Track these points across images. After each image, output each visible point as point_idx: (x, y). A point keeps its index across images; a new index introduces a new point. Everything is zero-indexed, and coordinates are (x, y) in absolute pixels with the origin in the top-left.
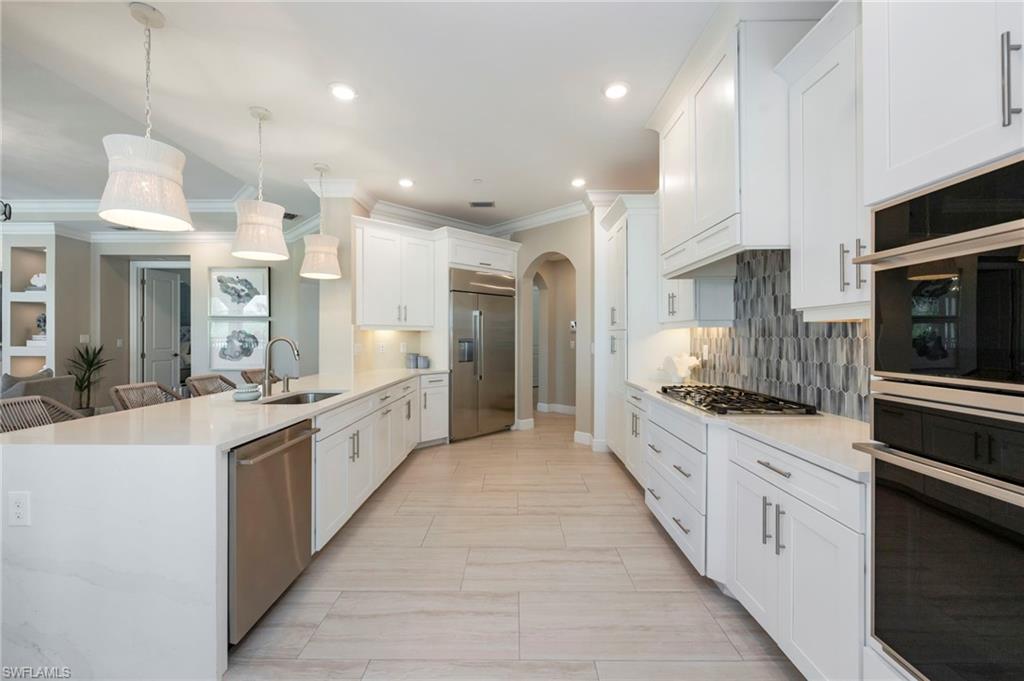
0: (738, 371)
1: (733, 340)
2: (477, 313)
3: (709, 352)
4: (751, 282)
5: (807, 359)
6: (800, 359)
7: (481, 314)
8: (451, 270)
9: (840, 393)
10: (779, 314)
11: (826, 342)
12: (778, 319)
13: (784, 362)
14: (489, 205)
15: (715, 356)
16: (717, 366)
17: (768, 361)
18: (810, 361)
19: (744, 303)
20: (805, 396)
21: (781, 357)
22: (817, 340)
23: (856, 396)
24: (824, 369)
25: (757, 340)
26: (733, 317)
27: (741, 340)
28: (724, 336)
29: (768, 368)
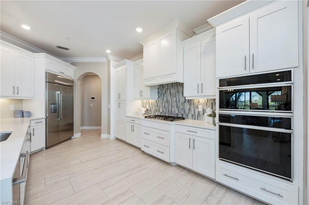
0: (159, 111)
1: (157, 103)
2: (59, 92)
3: (149, 106)
4: (163, 89)
5: (179, 107)
6: (177, 107)
7: (61, 93)
8: (46, 73)
9: (188, 114)
10: (172, 97)
11: (184, 104)
12: (171, 98)
13: (173, 108)
14: (67, 49)
15: (151, 107)
16: (152, 110)
17: (168, 108)
18: (180, 108)
19: (161, 94)
20: (179, 115)
21: (172, 107)
22: (182, 103)
23: (191, 115)
24: (184, 109)
25: (165, 103)
26: (157, 98)
27: (160, 103)
28: (154, 102)
29: (168, 110)
